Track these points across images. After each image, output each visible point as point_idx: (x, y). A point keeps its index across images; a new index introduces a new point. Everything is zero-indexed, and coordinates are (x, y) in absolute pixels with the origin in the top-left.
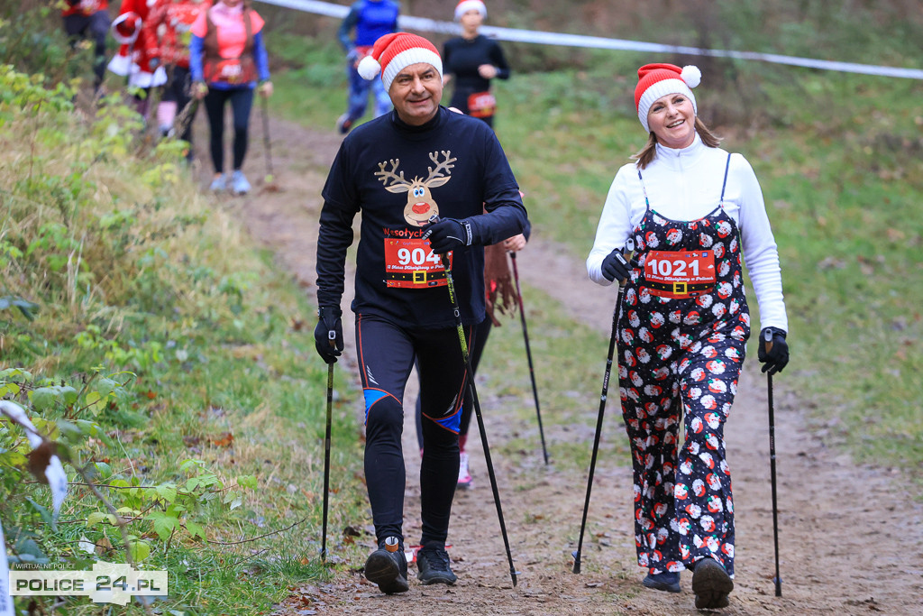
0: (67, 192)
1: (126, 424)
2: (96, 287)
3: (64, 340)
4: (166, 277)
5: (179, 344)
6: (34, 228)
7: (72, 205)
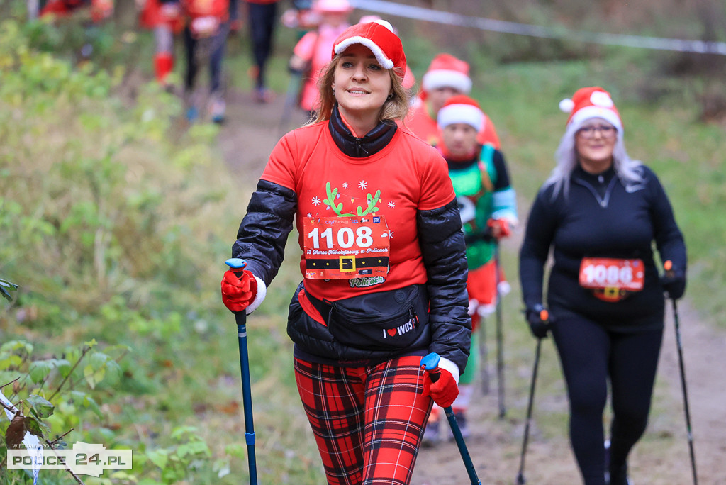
0: (99, 176)
1: (139, 391)
2: (126, 263)
3: (91, 311)
4: (190, 254)
5: (199, 315)
6: (68, 208)
7: (104, 187)
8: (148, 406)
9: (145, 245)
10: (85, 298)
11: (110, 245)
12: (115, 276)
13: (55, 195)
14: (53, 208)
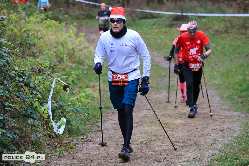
0: (64, 43)
1: (75, 84)
2: (70, 60)
3: (64, 70)
4: (82, 58)
5: (84, 70)
6: (58, 50)
7: (65, 45)
8: (77, 87)
9: (73, 57)
10: (63, 67)
11: (67, 57)
12: (68, 63)
13: (55, 47)
14: (55, 50)
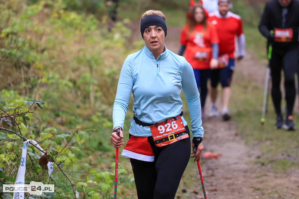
0: (93, 63)
1: (105, 150)
2: (104, 99)
3: (88, 118)
7: (95, 67)
8: (108, 156)
10: (86, 113)
11: (96, 91)
12: (98, 104)
13: (74, 70)
14: (73, 76)
